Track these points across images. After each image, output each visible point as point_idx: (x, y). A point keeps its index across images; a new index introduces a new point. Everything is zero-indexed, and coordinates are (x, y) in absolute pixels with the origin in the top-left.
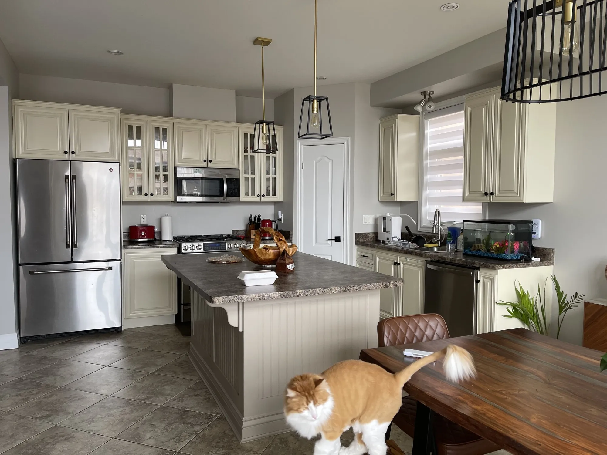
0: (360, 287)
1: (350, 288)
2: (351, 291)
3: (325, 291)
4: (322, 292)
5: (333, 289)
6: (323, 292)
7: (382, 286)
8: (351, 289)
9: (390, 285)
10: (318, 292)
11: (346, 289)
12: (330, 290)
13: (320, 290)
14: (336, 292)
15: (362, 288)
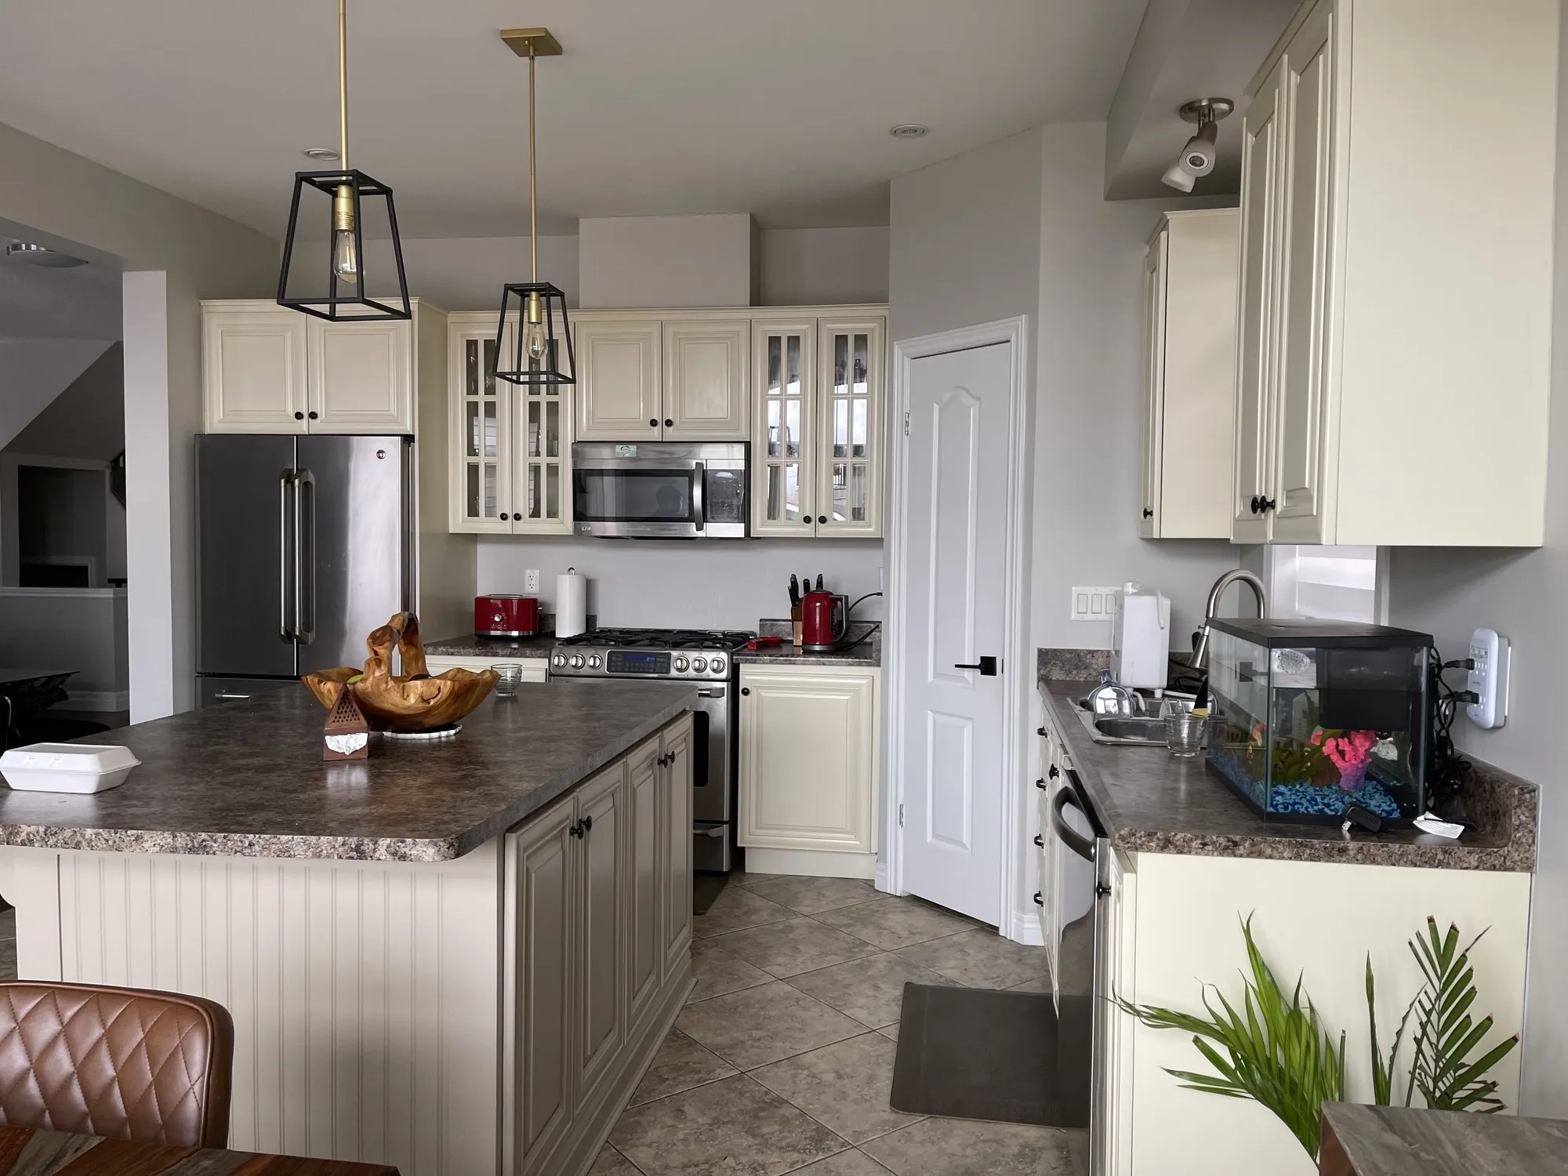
0: (251, 845)
1: (211, 843)
2: (214, 853)
3: (117, 840)
4: (104, 842)
5: (146, 837)
6: (110, 843)
7: (341, 849)
8: (216, 845)
9: (374, 851)
10: (91, 840)
11: (196, 845)
12: (133, 838)
13: (97, 834)
14: (157, 849)
15: (257, 847)
